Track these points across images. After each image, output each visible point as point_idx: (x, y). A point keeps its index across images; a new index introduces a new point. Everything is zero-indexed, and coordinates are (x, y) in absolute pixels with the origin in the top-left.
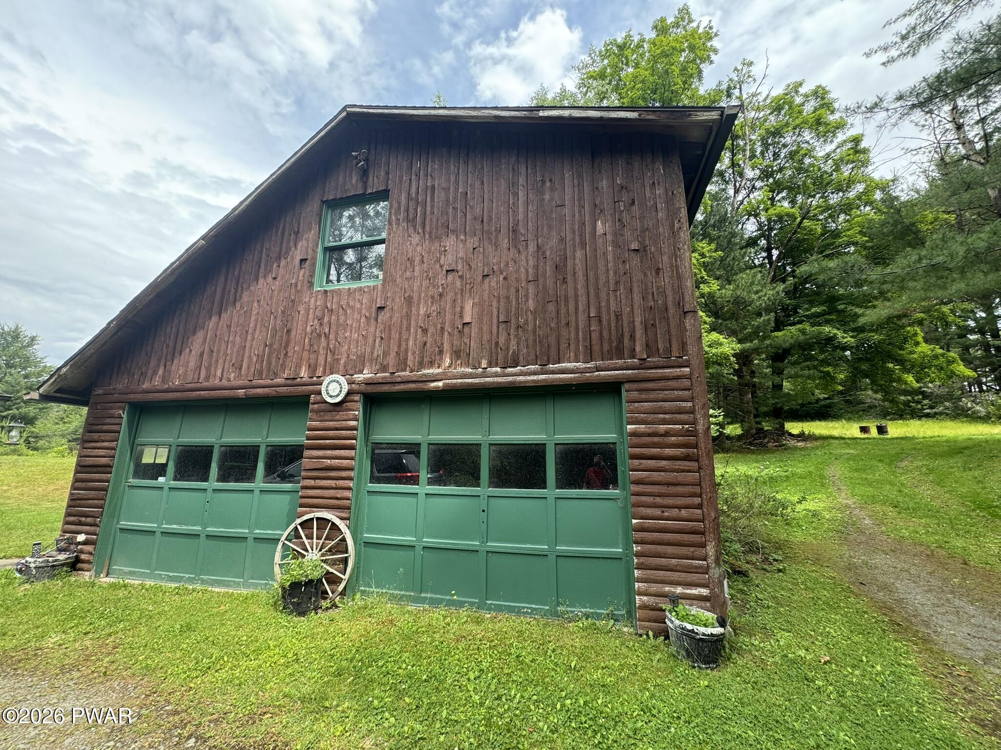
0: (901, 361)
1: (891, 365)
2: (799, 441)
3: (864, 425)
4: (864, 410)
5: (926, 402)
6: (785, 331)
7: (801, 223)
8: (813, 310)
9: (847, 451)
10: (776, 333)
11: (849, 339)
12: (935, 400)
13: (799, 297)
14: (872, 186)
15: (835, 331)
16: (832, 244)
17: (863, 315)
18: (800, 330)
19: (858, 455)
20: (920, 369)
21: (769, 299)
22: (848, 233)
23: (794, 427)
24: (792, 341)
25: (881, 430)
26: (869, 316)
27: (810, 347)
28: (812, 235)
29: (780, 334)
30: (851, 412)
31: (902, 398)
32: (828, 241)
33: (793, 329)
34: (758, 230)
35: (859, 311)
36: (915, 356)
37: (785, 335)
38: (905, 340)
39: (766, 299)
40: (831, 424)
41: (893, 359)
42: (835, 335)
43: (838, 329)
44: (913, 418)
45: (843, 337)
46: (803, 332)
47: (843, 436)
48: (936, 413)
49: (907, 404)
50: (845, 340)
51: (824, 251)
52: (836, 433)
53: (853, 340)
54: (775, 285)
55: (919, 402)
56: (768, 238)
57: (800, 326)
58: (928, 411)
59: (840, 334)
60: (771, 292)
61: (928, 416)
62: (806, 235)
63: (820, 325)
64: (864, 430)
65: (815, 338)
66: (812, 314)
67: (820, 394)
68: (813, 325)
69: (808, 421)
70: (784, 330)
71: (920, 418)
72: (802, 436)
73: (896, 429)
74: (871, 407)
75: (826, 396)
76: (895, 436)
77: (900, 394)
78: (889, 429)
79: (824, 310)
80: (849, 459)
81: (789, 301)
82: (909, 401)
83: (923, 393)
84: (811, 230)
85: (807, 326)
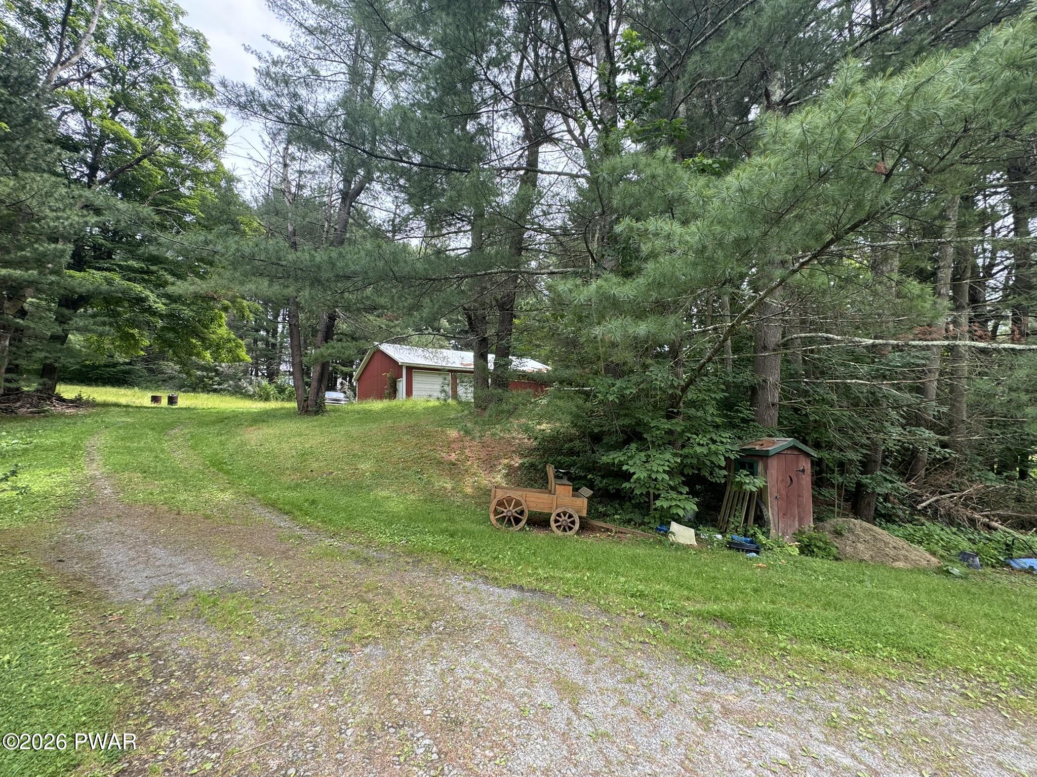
0: (203, 340)
1: (194, 341)
2: (69, 407)
3: (158, 394)
4: (164, 381)
5: (216, 379)
6: (86, 274)
7: (140, 160)
8: (130, 262)
9: (123, 419)
10: (72, 272)
11: (160, 305)
12: (225, 378)
13: (118, 242)
14: (219, 171)
15: (148, 293)
16: (170, 203)
17: (173, 284)
18: (106, 279)
19: (133, 424)
20: (216, 348)
21: (71, 224)
22: (188, 201)
23: (68, 391)
24: (91, 287)
25: (172, 400)
26: (179, 287)
27: (118, 302)
28: (151, 181)
29: (77, 274)
30: (151, 381)
31: (199, 373)
32: (167, 197)
33: (98, 274)
34: (84, 135)
35: (170, 278)
36: (214, 336)
37: (84, 278)
38: (212, 320)
39: (66, 223)
40: (122, 391)
41: (197, 335)
42: (147, 297)
43: (152, 292)
44: (203, 392)
45: (155, 302)
46: (110, 282)
47: (132, 404)
48: (221, 389)
49: (201, 379)
50: (157, 305)
51: (160, 205)
52: (123, 401)
53: (164, 307)
54: (85, 212)
55: (211, 378)
56: (97, 152)
57: (108, 274)
58: (216, 387)
59: (152, 297)
60: (76, 218)
61: (215, 391)
62: (144, 177)
63: (133, 280)
64: (155, 399)
65: (122, 293)
66: (127, 266)
67: (121, 358)
68: (124, 278)
69: (97, 385)
70: (85, 271)
71: (209, 392)
72: (78, 402)
73: (185, 400)
74: (171, 378)
75: (127, 360)
76: (184, 406)
77: (198, 369)
78: (179, 400)
79: (142, 268)
80: (120, 428)
81: (104, 242)
82: (204, 376)
83: (216, 371)
84: (151, 175)
85: (117, 278)
